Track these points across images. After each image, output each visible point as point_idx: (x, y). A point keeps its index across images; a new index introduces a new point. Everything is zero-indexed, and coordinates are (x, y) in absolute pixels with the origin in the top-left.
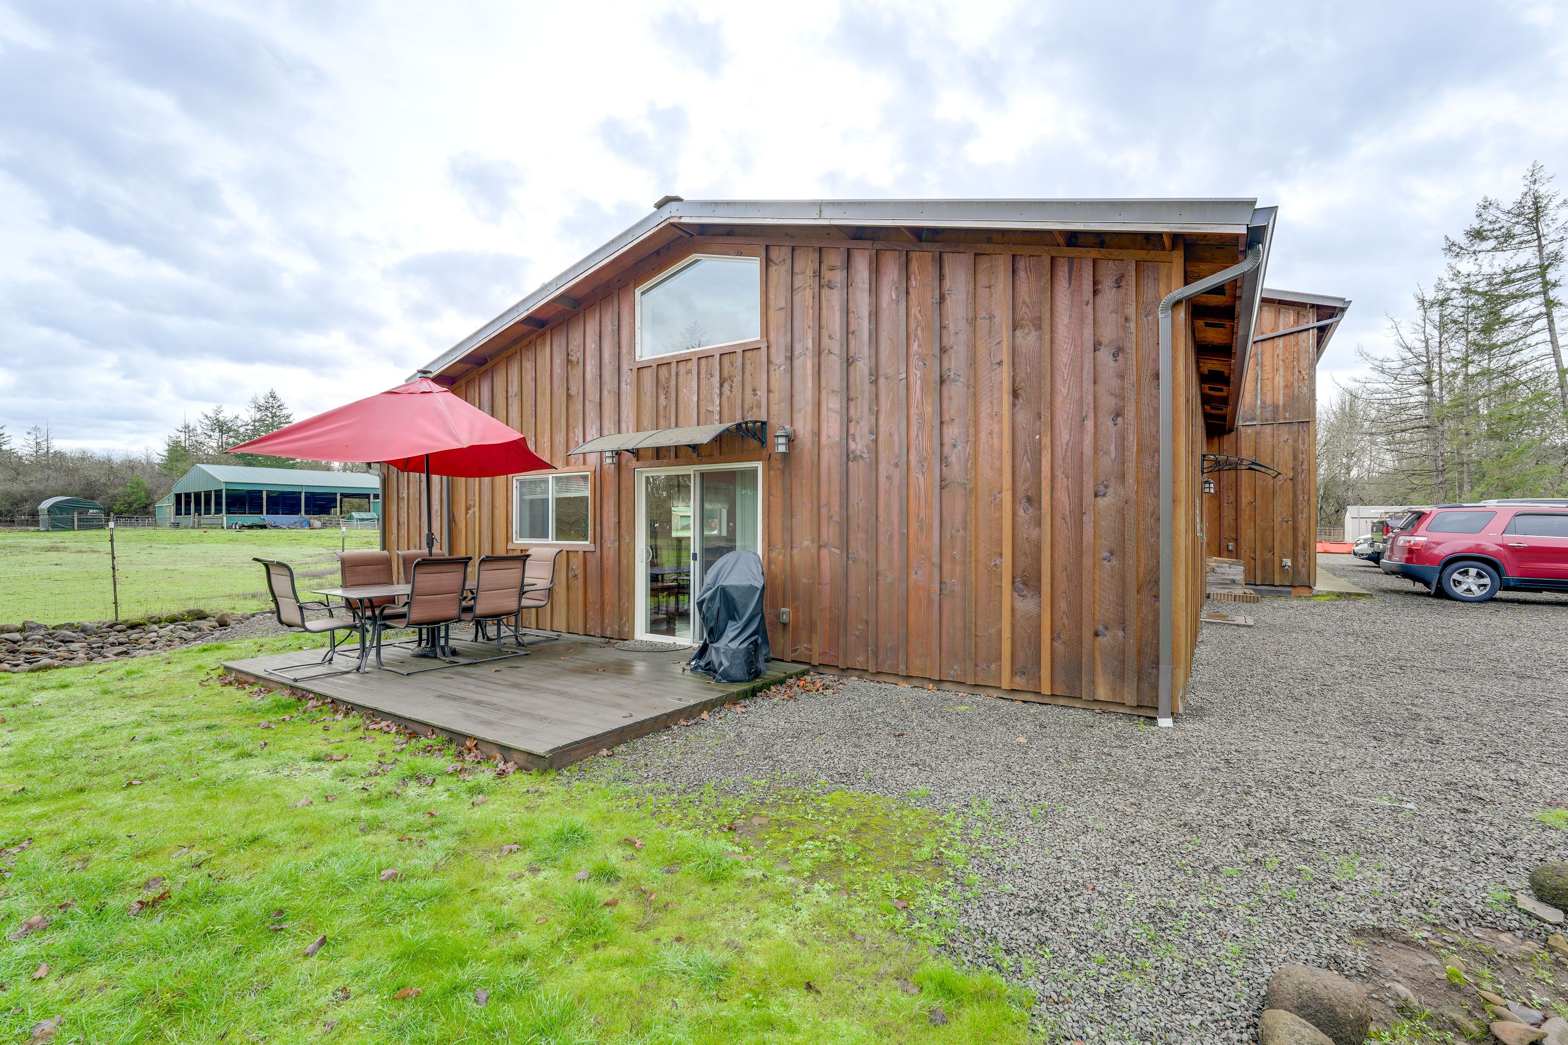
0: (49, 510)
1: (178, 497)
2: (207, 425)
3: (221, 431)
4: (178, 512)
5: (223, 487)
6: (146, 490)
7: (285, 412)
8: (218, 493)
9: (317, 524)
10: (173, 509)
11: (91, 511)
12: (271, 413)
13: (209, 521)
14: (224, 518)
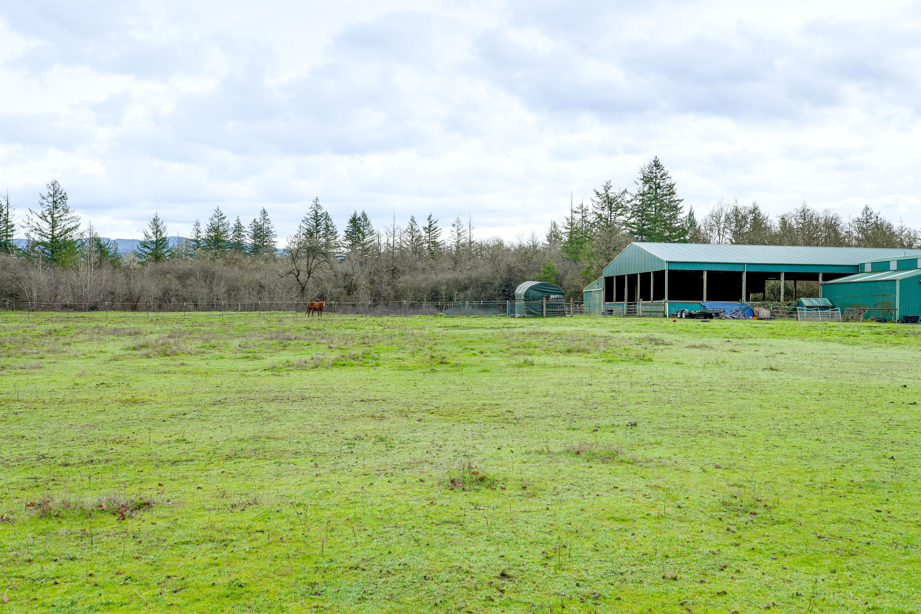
0: (527, 296)
1: (609, 280)
2: (598, 203)
3: (610, 208)
4: (608, 298)
5: (666, 268)
6: (557, 276)
7: (668, 182)
8: (659, 275)
9: (765, 312)
10: (603, 295)
11: (552, 296)
12: (655, 183)
13: (648, 308)
14: (666, 304)
